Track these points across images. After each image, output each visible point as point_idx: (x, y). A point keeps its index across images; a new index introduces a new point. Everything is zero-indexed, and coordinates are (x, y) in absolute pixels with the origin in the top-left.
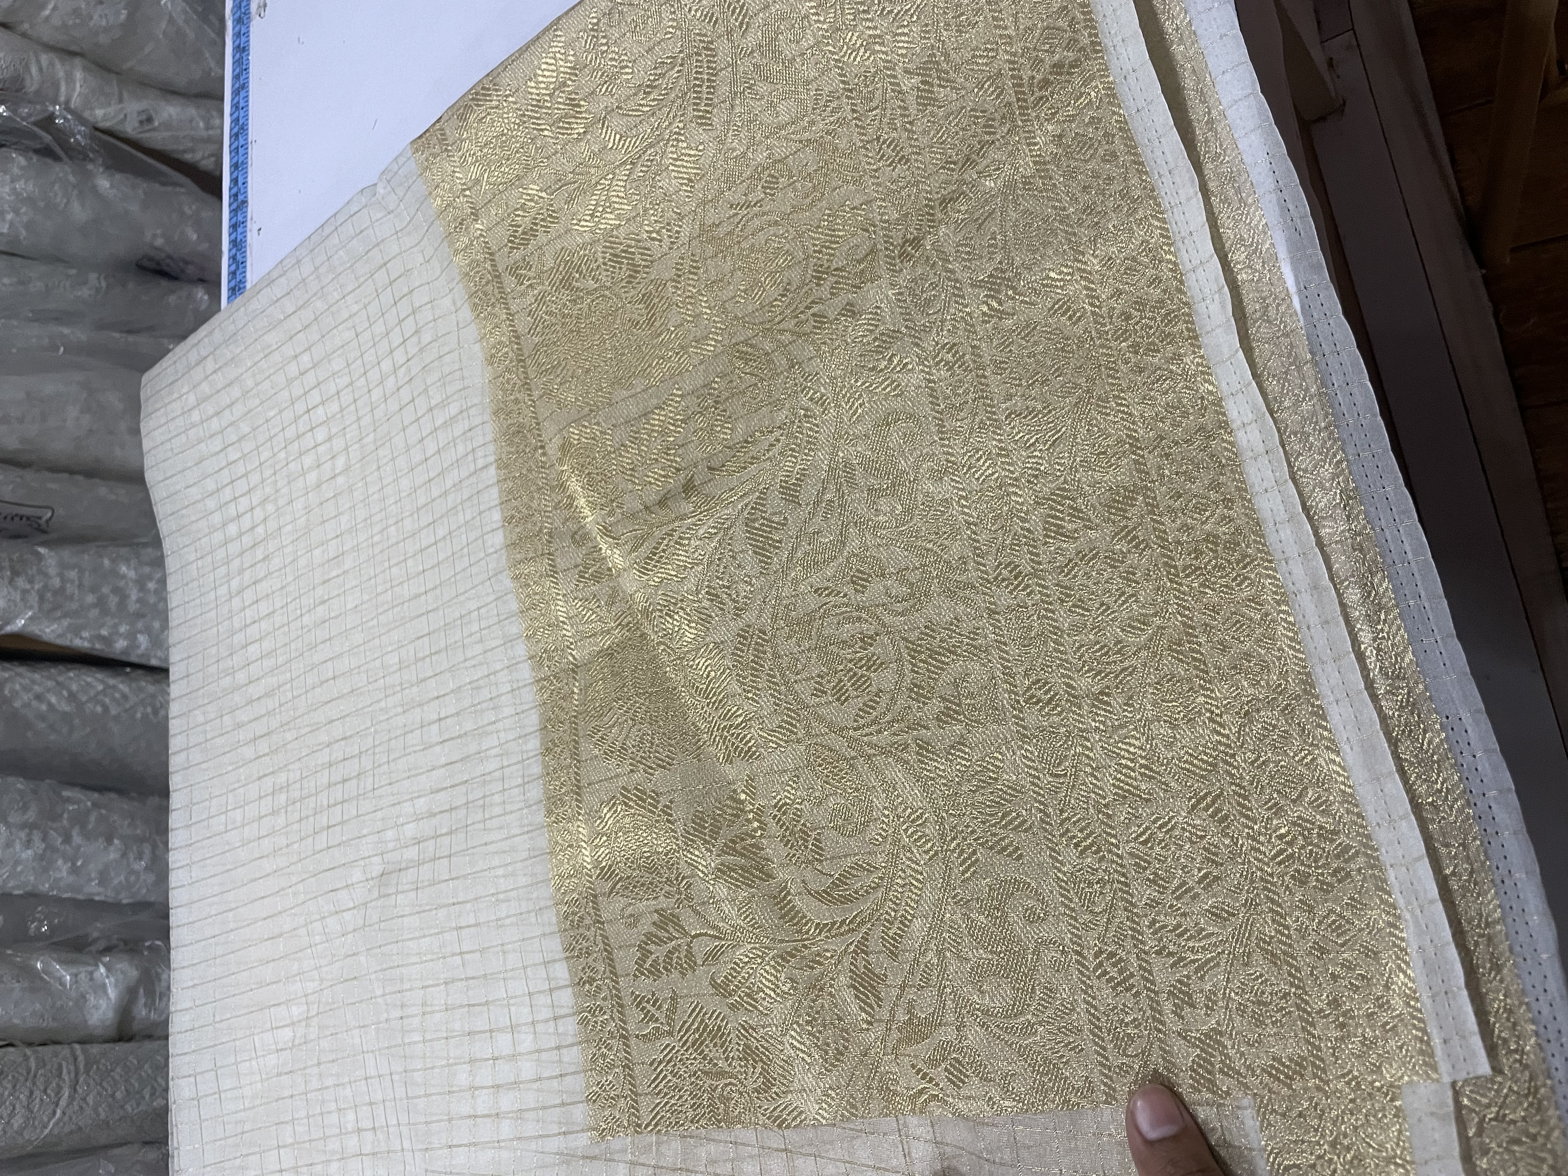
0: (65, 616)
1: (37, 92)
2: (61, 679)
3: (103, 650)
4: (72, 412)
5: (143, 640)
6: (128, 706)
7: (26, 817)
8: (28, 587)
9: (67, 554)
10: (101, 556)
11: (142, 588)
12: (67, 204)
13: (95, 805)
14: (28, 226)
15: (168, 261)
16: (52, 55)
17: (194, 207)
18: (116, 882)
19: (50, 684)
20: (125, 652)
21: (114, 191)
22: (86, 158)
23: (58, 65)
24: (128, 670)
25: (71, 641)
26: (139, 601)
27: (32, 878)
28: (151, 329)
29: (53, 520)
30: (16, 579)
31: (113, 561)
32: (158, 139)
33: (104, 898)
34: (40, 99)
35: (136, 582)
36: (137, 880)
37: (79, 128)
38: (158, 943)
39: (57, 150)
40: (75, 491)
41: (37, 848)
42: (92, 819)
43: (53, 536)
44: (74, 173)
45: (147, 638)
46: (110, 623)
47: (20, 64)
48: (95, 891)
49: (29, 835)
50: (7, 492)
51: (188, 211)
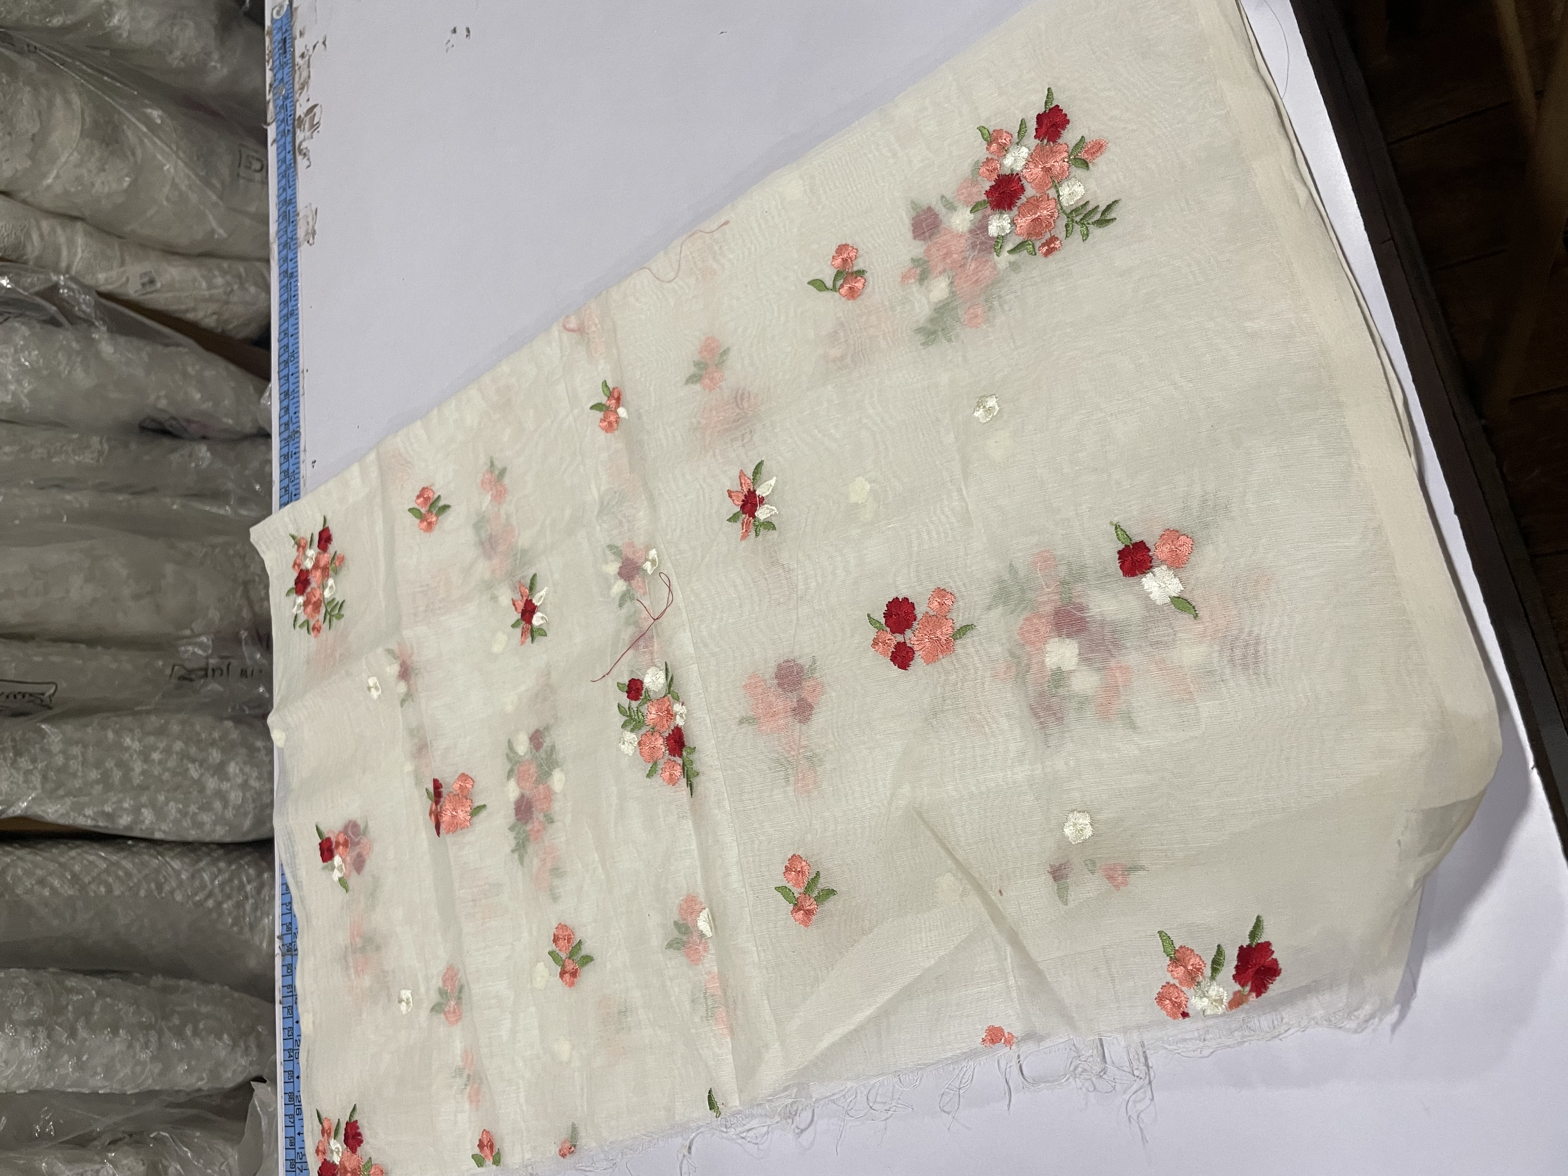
0: (68, 794)
1: (39, 258)
2: (62, 860)
3: (107, 827)
4: (76, 581)
5: (148, 815)
6: (131, 884)
7: (32, 1013)
8: (31, 767)
9: (69, 728)
10: (104, 728)
11: (146, 759)
12: (69, 372)
13: (101, 994)
14: (29, 395)
15: (174, 422)
16: (53, 221)
17: (197, 367)
18: (122, 1075)
19: (52, 866)
20: (129, 828)
21: (118, 356)
22: (91, 325)
23: (59, 231)
24: (130, 842)
25: (74, 819)
26: (143, 773)
27: (38, 1076)
28: (154, 490)
29: (56, 694)
30: (19, 760)
31: (116, 732)
32: (160, 300)
33: (108, 1091)
34: (41, 266)
35: (140, 753)
36: (143, 1070)
37: (83, 296)
38: (164, 1134)
39: (62, 319)
40: (80, 662)
41: (43, 1046)
42: (97, 1009)
43: (57, 711)
44: (78, 342)
45: (151, 811)
46: (114, 799)
47: (22, 230)
48: (99, 1084)
49: (33, 1033)
50: (10, 669)
51: (190, 370)
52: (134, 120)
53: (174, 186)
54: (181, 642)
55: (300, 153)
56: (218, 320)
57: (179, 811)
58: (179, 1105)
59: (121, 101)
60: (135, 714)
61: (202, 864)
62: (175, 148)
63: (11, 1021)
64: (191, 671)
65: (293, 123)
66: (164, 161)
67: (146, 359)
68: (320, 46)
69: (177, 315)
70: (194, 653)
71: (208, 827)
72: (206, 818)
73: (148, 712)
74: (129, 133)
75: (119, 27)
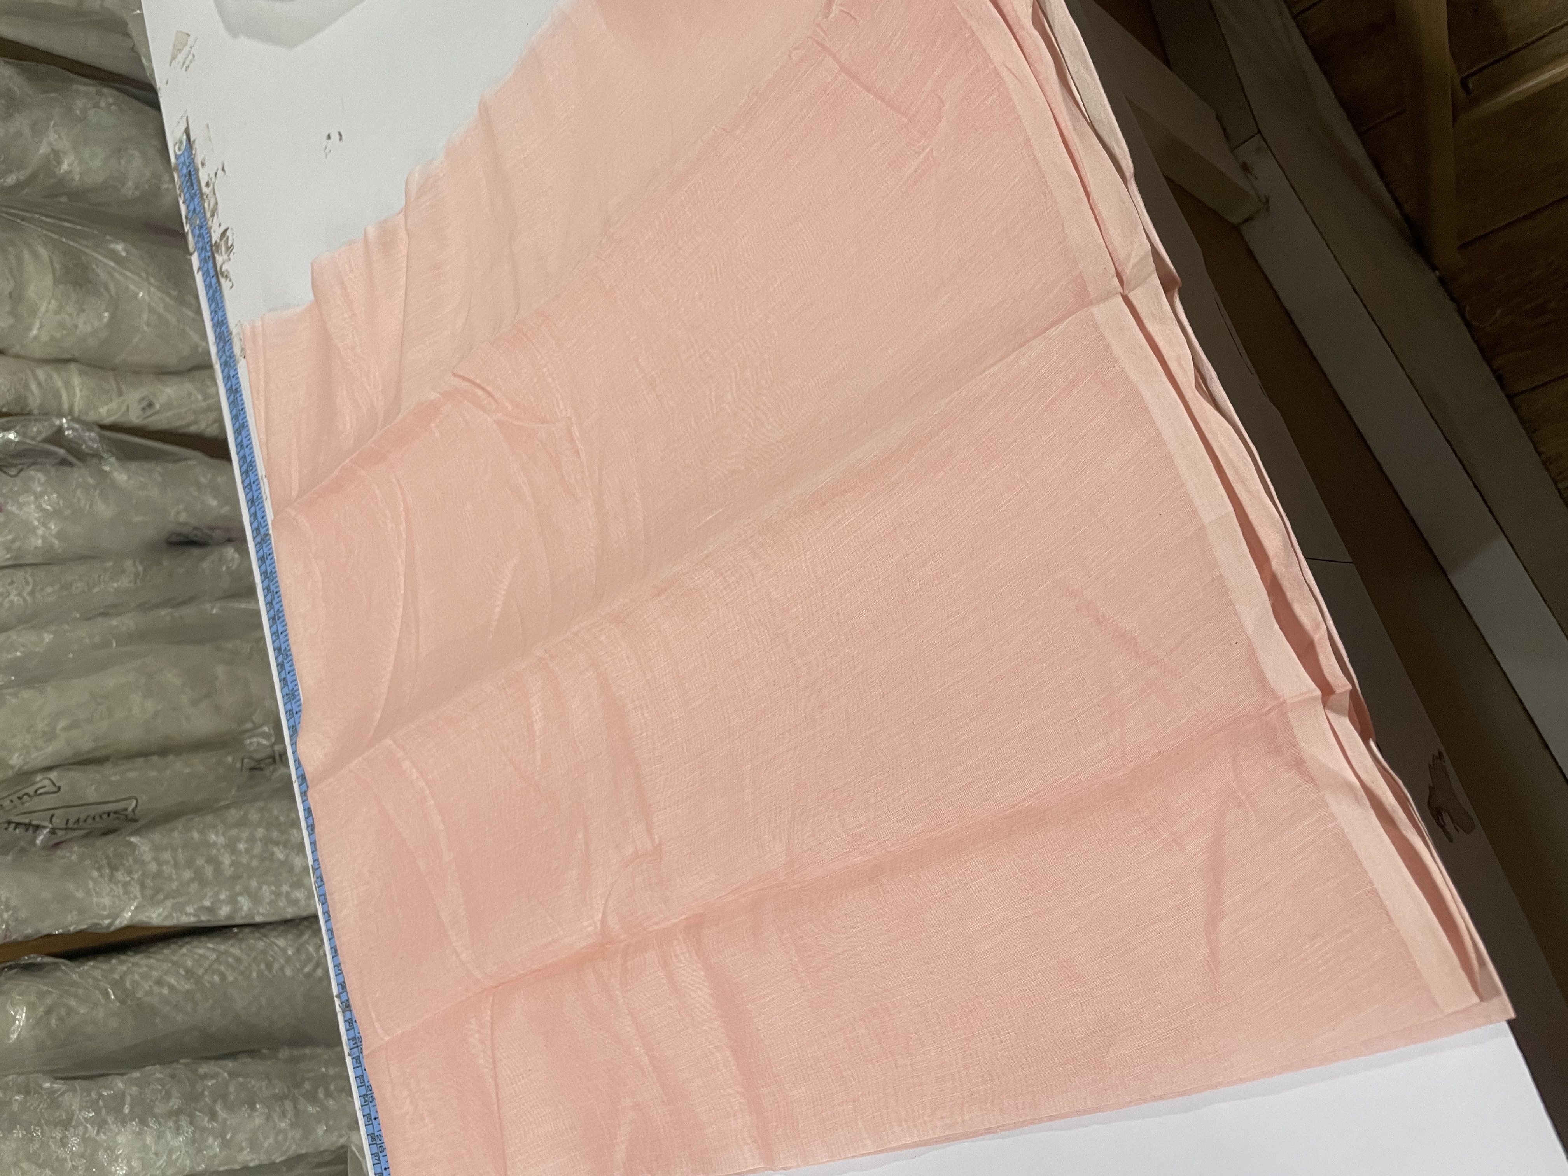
0: (166, 898)
1: (41, 406)
2: (175, 958)
3: (209, 921)
4: (136, 699)
5: (245, 903)
6: (242, 968)
7: (171, 1104)
8: (128, 879)
9: (156, 837)
10: (189, 830)
11: (234, 851)
12: (91, 506)
13: (231, 1074)
14: (60, 535)
15: (195, 532)
16: (48, 368)
17: (209, 476)
18: (266, 1145)
19: (166, 966)
20: (228, 917)
21: (132, 481)
22: (101, 458)
23: (55, 377)
24: (235, 930)
25: (178, 919)
26: (233, 864)
27: (188, 1162)
28: (192, 599)
29: (139, 807)
30: (116, 874)
31: (202, 832)
32: (161, 420)
33: (257, 1162)
34: (45, 414)
35: (227, 846)
36: (285, 1140)
37: (87, 434)
40: (153, 774)
41: (187, 1133)
42: (232, 1089)
43: (142, 822)
44: (92, 477)
45: (247, 898)
46: (211, 894)
47: (20, 384)
48: (249, 1158)
49: (176, 1122)
50: (92, 794)
51: (203, 480)
52: (100, 257)
53: (152, 310)
54: (245, 736)
55: (223, 276)
57: (273, 893)
59: (85, 243)
60: (214, 811)
61: (306, 937)
62: (144, 274)
63: (154, 1116)
64: (259, 761)
65: (211, 250)
66: (137, 290)
67: (159, 479)
68: (220, 172)
69: (181, 431)
70: (259, 744)
71: (303, 902)
72: (299, 894)
73: (227, 807)
74: (99, 271)
75: (70, 172)
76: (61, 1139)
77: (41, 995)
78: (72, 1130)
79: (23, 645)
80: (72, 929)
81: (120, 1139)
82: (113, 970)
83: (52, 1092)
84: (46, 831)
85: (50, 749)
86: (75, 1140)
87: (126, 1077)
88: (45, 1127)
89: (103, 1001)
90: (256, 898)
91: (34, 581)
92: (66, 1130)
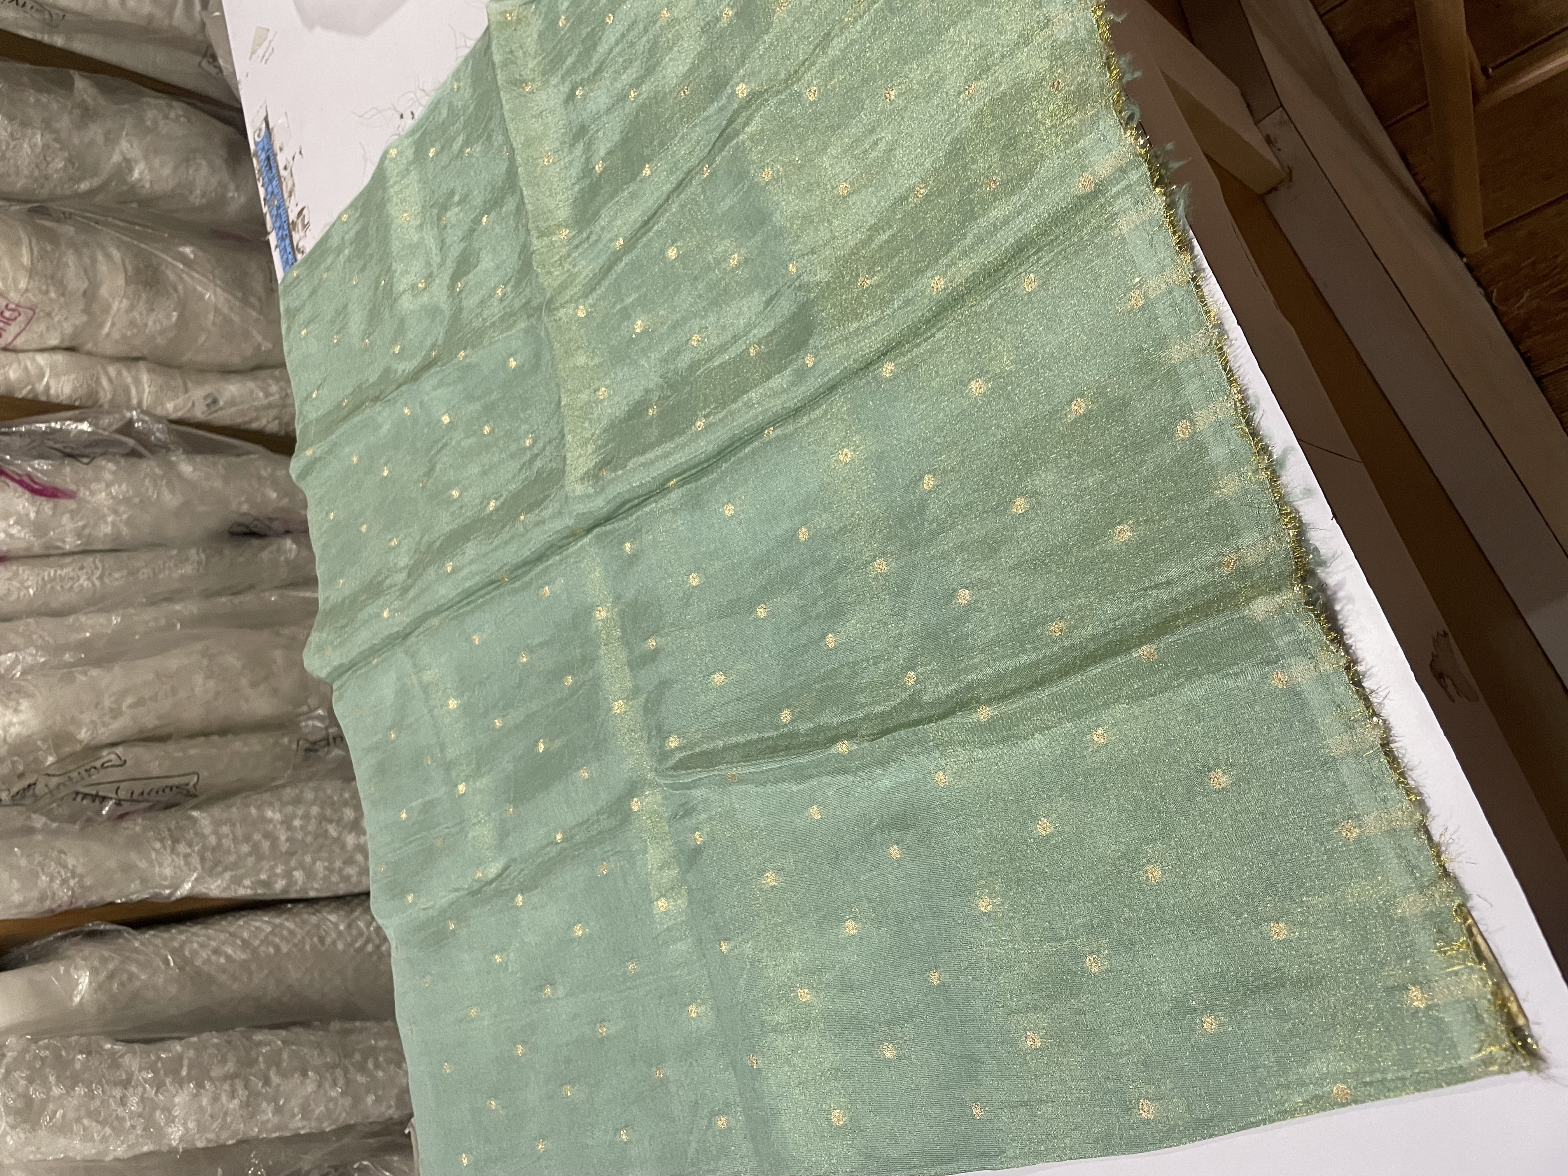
0: (226, 869)
1: (111, 401)
2: (232, 929)
3: (265, 895)
4: (199, 679)
5: (299, 877)
6: (296, 941)
7: (227, 1068)
8: (189, 851)
9: (217, 811)
10: (247, 806)
11: (289, 827)
12: (158, 496)
13: (284, 1042)
14: (129, 522)
15: (256, 523)
16: (118, 365)
17: (269, 470)
18: (317, 1112)
19: (223, 936)
20: (285, 890)
21: (197, 473)
22: (168, 450)
23: (125, 373)
24: (289, 906)
25: (236, 892)
26: (287, 840)
27: (242, 1126)
28: (251, 587)
29: (200, 783)
30: (177, 846)
31: (259, 808)
32: (225, 416)
33: (308, 1130)
34: (115, 407)
35: (282, 822)
36: (336, 1109)
37: (156, 426)
38: (365, 1163)
39: (141, 449)
40: (216, 751)
41: (242, 1096)
42: (285, 1056)
43: (202, 798)
44: (159, 466)
45: (301, 872)
46: (267, 867)
47: (92, 379)
48: (300, 1125)
49: (232, 1086)
50: (155, 768)
51: (263, 473)
52: (170, 260)
54: (301, 718)
55: (299, 251)
56: (280, 424)
57: (326, 868)
58: (374, 1135)
59: (155, 245)
60: (271, 789)
61: (357, 913)
62: (211, 277)
63: (211, 1079)
64: (315, 743)
65: (289, 228)
66: (204, 291)
67: (223, 472)
68: (298, 156)
69: (243, 427)
70: (314, 726)
71: (354, 879)
72: (351, 871)
73: (284, 786)
74: (169, 273)
75: (140, 180)
76: (121, 1099)
77: (104, 961)
78: (131, 1090)
79: (92, 627)
80: (134, 897)
81: (177, 1100)
82: (173, 939)
83: (112, 1054)
84: (111, 803)
85: (116, 725)
86: (135, 1100)
87: (183, 1042)
88: (106, 1087)
89: (163, 967)
90: (310, 874)
91: (103, 567)
92: (126, 1089)
